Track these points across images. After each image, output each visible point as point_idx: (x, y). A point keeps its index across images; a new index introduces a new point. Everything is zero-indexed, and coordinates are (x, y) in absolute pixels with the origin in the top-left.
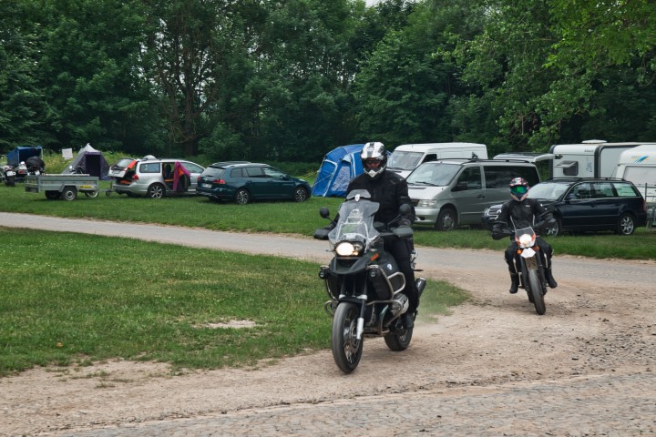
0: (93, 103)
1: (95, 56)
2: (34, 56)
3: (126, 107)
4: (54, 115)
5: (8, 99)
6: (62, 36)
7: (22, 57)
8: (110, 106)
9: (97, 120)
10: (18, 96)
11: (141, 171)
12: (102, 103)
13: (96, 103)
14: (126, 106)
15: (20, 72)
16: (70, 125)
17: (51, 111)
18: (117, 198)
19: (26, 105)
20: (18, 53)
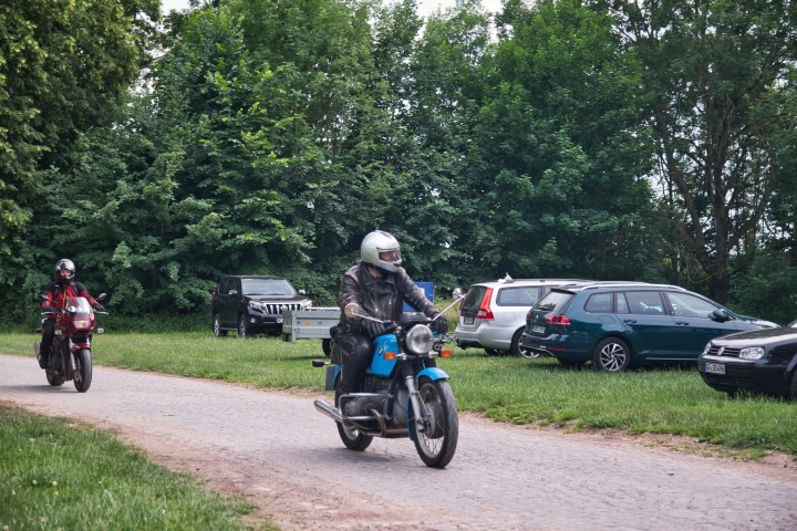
0: (549, 218)
1: (553, 141)
2: (462, 148)
3: (604, 225)
4: (491, 240)
5: (414, 214)
6: (503, 112)
7: (441, 151)
8: (575, 224)
9: (552, 244)
10: (431, 210)
11: (499, 303)
12: (565, 218)
13: (552, 219)
14: (602, 221)
15: (439, 173)
16: (511, 255)
17: (482, 234)
18: (461, 356)
19: (443, 222)
20: (437, 145)
